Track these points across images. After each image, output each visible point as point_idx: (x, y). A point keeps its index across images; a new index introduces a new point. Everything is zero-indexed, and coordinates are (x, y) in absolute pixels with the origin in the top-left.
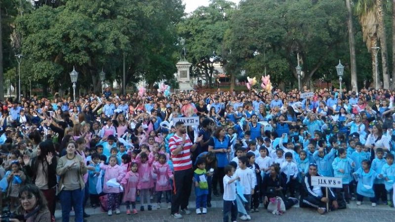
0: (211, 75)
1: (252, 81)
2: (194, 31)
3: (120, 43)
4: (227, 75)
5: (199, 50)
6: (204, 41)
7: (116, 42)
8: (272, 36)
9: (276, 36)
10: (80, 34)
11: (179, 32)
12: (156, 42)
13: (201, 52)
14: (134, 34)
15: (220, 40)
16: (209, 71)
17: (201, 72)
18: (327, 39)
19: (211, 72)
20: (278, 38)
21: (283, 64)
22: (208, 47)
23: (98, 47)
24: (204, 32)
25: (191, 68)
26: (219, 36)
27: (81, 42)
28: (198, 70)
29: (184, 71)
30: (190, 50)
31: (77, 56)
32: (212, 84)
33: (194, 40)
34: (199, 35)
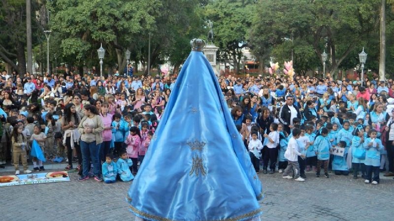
0: (239, 61)
1: (275, 66)
2: (223, 14)
3: (146, 23)
4: (256, 61)
5: (226, 34)
6: (233, 25)
7: (142, 22)
8: (298, 22)
9: (303, 22)
10: (107, 13)
11: (207, 14)
12: (182, 23)
13: (229, 36)
14: (160, 14)
15: (249, 25)
16: (237, 56)
17: (228, 57)
18: (356, 26)
19: (239, 58)
20: (305, 24)
21: (309, 50)
22: (236, 31)
23: (125, 26)
24: (232, 16)
25: (218, 53)
26: (248, 20)
27: (108, 21)
28: (225, 55)
29: (210, 55)
30: (218, 33)
31: (104, 34)
32: (240, 70)
33: (222, 23)
34: (228, 19)
